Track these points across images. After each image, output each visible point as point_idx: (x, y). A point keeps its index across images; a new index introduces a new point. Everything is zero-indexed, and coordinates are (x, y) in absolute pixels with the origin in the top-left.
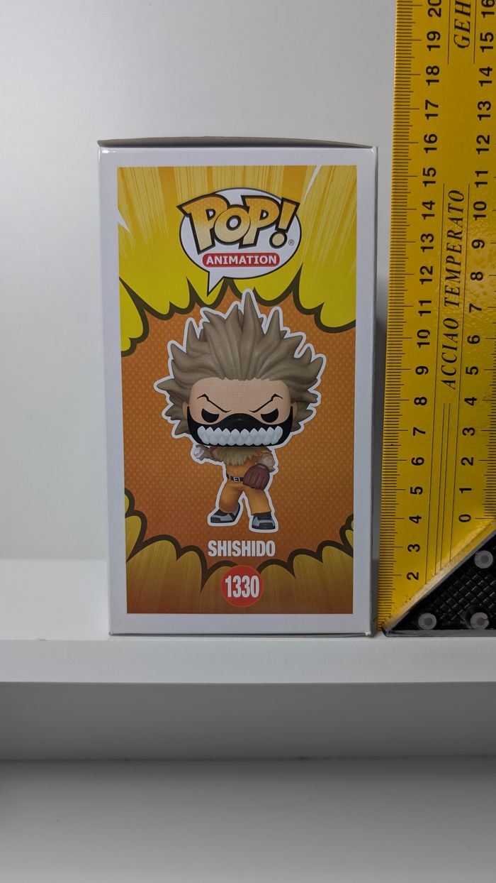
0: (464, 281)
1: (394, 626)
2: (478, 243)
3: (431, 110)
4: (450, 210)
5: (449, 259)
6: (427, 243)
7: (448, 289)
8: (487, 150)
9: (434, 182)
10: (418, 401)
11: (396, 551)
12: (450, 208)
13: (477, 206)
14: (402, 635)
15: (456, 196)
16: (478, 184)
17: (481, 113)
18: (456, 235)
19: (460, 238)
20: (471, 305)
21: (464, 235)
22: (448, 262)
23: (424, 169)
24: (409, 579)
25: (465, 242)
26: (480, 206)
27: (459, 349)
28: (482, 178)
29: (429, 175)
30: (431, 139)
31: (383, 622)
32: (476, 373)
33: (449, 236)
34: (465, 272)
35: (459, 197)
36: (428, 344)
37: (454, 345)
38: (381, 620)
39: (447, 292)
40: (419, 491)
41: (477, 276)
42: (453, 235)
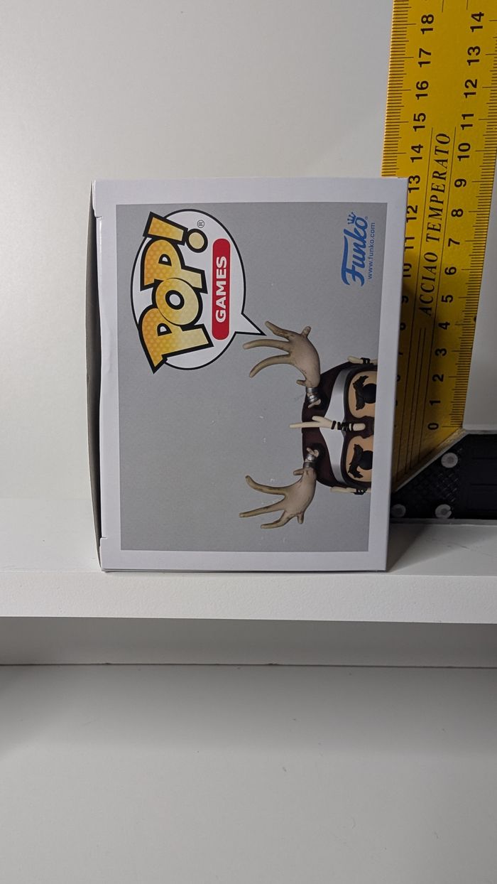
0: (446, 219)
2: (461, 182)
3: (425, 58)
4: (437, 152)
5: (433, 199)
6: (414, 185)
7: (431, 226)
8: (474, 93)
9: (423, 127)
12: (436, 150)
13: (462, 148)
15: (443, 138)
16: (463, 126)
17: (471, 58)
18: (439, 176)
19: (444, 179)
20: (450, 240)
21: (447, 176)
22: (431, 201)
23: (415, 115)
25: (449, 182)
26: (465, 147)
27: (437, 280)
28: (468, 120)
29: (419, 120)
30: (422, 86)
32: (451, 301)
33: (434, 177)
34: (447, 209)
35: (445, 139)
37: (433, 277)
39: (429, 228)
41: (457, 213)
42: (437, 175)
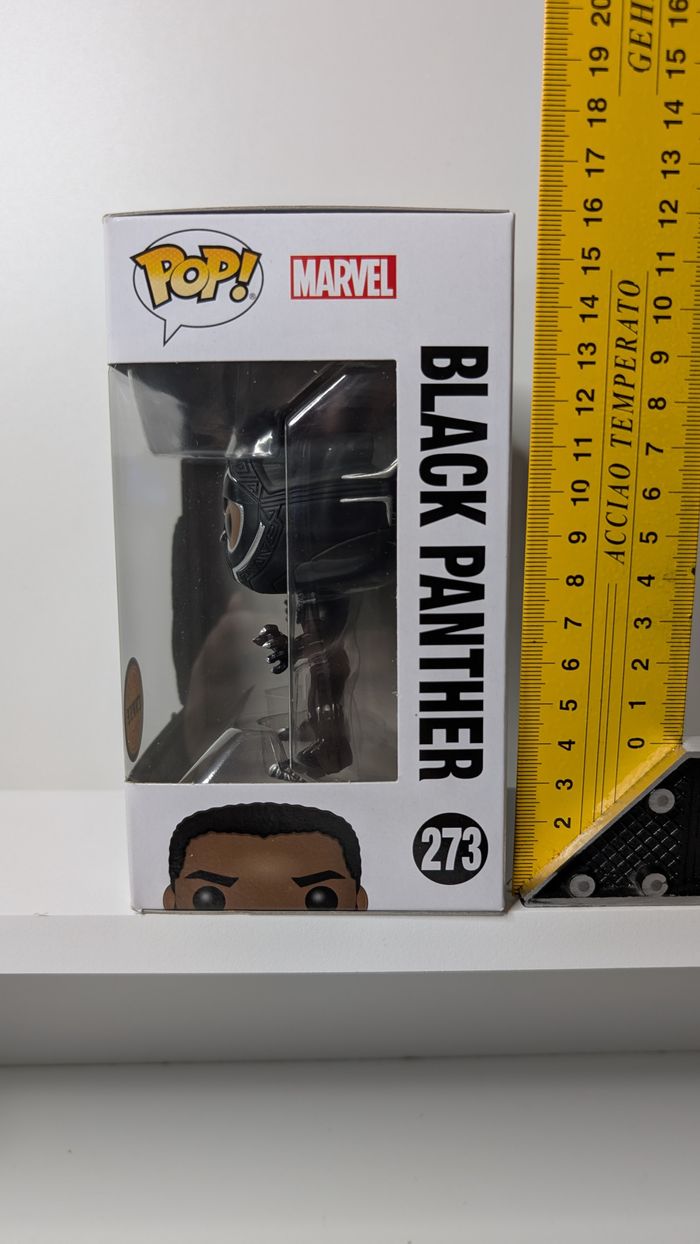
0: (639, 410)
1: (536, 893)
2: (659, 357)
3: (595, 163)
4: (621, 309)
5: (619, 380)
6: (586, 357)
7: (616, 422)
8: (674, 221)
9: (598, 268)
10: (571, 581)
11: (539, 789)
12: (620, 305)
13: (659, 303)
14: (546, 905)
15: (630, 289)
16: (659, 270)
17: (667, 167)
18: (626, 345)
19: (634, 350)
20: (648, 445)
21: (639, 345)
22: (616, 383)
23: (583, 250)
24: (558, 827)
25: (641, 356)
26: (663, 303)
27: (631, 507)
28: (666, 262)
29: (590, 258)
30: (593, 206)
31: (521, 886)
32: (654, 542)
33: (618, 346)
34: (641, 396)
35: (633, 289)
36: (587, 500)
37: (623, 502)
38: (518, 883)
39: (614, 426)
40: (571, 706)
41: (657, 404)
42: (623, 343)
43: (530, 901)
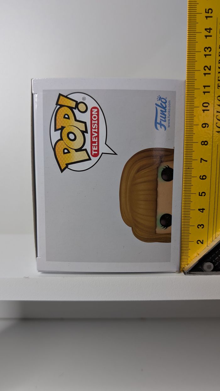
1: (190, 270)
10: (203, 143)
11: (191, 228)
14: (194, 274)
24: (198, 243)
31: (184, 268)
36: (208, 110)
38: (183, 266)
40: (203, 194)
43: (187, 273)
